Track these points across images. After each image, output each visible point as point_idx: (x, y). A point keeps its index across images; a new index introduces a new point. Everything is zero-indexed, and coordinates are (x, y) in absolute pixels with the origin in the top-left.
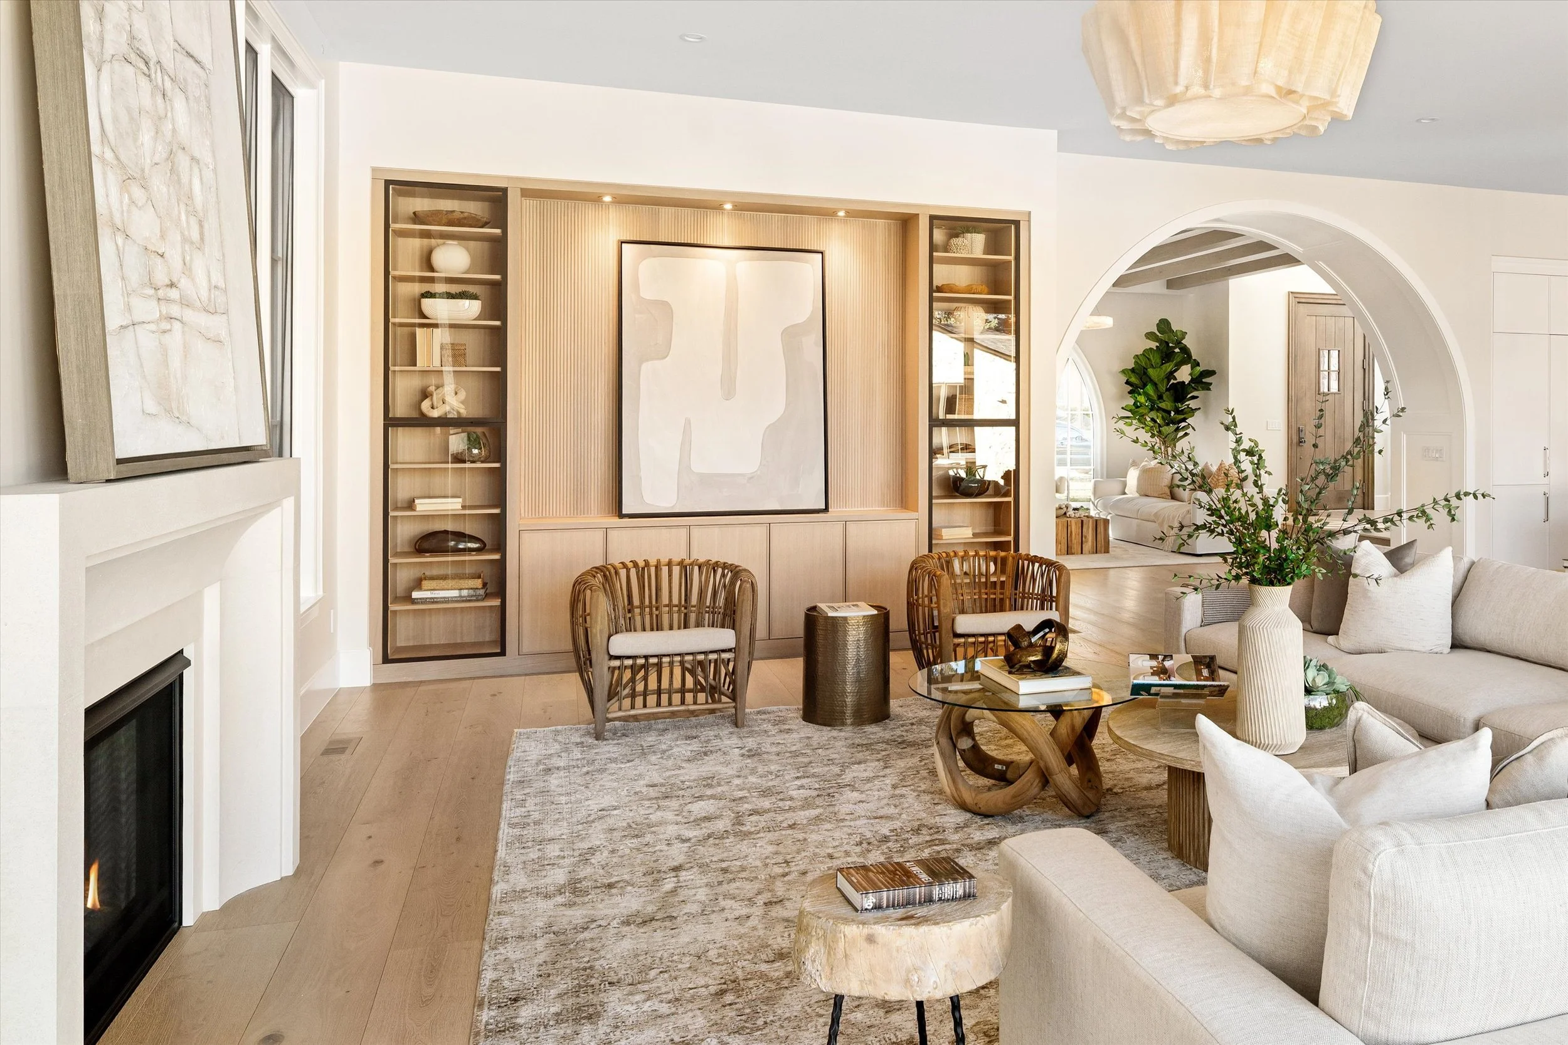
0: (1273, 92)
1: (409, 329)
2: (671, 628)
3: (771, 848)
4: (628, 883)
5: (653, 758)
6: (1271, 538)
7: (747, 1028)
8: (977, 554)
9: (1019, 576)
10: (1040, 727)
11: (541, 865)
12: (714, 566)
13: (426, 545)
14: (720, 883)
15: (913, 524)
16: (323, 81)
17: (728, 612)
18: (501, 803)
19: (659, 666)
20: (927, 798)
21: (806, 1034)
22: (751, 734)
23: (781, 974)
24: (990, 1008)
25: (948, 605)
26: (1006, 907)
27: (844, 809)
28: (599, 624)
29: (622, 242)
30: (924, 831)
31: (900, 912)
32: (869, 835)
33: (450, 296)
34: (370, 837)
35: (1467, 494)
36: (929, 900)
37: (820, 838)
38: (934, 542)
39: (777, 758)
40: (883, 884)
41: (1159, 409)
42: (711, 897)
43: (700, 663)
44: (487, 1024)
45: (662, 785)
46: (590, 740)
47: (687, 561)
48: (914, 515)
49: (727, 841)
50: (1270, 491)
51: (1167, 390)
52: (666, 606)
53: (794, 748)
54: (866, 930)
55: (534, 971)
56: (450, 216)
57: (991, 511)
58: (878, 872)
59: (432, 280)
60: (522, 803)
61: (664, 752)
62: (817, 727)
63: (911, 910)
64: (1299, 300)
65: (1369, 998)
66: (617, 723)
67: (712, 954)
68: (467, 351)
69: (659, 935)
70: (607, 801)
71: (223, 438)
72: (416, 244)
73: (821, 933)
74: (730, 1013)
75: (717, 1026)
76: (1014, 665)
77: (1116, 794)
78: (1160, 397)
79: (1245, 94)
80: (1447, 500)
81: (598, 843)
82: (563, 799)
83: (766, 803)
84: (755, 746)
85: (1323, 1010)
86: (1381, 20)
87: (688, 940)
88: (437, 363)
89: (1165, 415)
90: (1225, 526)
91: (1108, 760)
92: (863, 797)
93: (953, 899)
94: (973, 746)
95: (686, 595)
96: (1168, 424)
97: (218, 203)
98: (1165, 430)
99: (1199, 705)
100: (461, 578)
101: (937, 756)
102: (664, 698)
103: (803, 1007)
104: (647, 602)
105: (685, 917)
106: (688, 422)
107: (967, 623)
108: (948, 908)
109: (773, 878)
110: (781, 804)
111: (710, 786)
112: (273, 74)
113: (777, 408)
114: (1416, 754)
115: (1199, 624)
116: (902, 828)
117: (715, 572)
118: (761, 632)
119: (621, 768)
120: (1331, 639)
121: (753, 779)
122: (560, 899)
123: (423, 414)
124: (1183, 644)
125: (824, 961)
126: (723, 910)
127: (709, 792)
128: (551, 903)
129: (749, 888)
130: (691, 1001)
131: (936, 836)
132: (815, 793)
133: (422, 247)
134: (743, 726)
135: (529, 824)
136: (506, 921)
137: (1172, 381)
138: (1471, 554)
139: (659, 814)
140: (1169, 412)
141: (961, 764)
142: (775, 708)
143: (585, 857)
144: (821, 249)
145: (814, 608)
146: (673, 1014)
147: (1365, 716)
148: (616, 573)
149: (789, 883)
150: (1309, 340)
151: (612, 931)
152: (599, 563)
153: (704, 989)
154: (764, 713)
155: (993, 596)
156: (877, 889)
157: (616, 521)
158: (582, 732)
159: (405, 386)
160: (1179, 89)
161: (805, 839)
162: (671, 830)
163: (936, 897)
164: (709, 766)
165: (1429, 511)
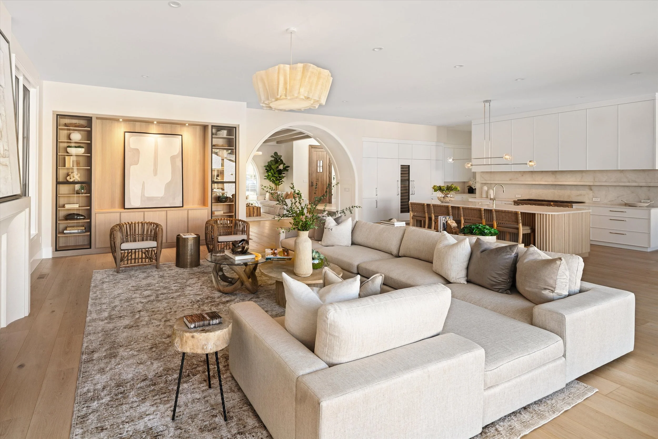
0: (304, 98)
1: (63, 156)
2: (139, 241)
3: (166, 305)
4: (126, 316)
5: (133, 278)
6: (303, 218)
7: (159, 358)
8: (224, 219)
9: (236, 224)
10: (241, 270)
11: (101, 311)
12: (151, 224)
13: (68, 218)
14: (152, 315)
15: (206, 210)
16: (38, 87)
17: (155, 236)
18: (89, 293)
19: (135, 252)
20: (210, 289)
21: (175, 359)
22: (161, 271)
23: (168, 342)
24: (227, 350)
25: (216, 233)
26: (230, 326)
27: (187, 292)
28: (118, 241)
29: (125, 132)
30: (209, 299)
31: (201, 328)
32: (194, 300)
33: (76, 147)
34: (51, 304)
35: (355, 207)
36: (209, 325)
37: (180, 301)
38: (213, 215)
39: (168, 278)
40: (196, 320)
41: (274, 176)
42: (149, 320)
43: (147, 251)
44: (85, 359)
45: (136, 286)
46: (115, 273)
47: (143, 222)
48: (207, 208)
49: (154, 303)
50: (303, 205)
51: (277, 171)
52: (137, 235)
53: (173, 275)
54: (191, 334)
55: (98, 343)
56: (76, 125)
57: (228, 207)
58: (195, 317)
59: (71, 142)
60: (95, 293)
61: (136, 276)
62: (179, 268)
63: (204, 328)
64: (311, 147)
65: (327, 351)
66: (123, 268)
67: (149, 336)
68: (80, 163)
69: (134, 331)
70: (120, 291)
71: (7, 193)
72: (66, 132)
73: (179, 335)
74: (154, 354)
75: (150, 358)
76: (234, 252)
77: (262, 286)
78: (275, 173)
79: (296, 98)
80: (349, 208)
81: (117, 304)
82: (107, 291)
83: (165, 291)
84: (162, 274)
85: (315, 354)
86: (332, 78)
87: (142, 332)
88: (71, 166)
89: (276, 178)
90: (291, 215)
91: (260, 277)
92: (192, 289)
93: (216, 324)
94: (223, 274)
95: (143, 231)
96: (277, 181)
97: (7, 125)
98: (276, 182)
99: (284, 263)
100: (78, 227)
101: (213, 277)
102: (137, 260)
103: (175, 351)
104: (132, 234)
105: (142, 326)
106: (144, 182)
107: (221, 239)
108: (214, 327)
109: (167, 313)
110: (169, 291)
111: (149, 286)
112: (23, 85)
113: (169, 178)
114: (341, 282)
115: (284, 238)
116: (203, 298)
117: (151, 225)
118: (164, 241)
119: (124, 282)
120: (320, 242)
121: (161, 284)
122: (106, 321)
123: (67, 181)
124: (280, 243)
125: (180, 343)
126: (153, 323)
127: (149, 288)
128: (103, 323)
129: (160, 317)
130: (143, 351)
131: (212, 300)
132: (179, 288)
133: (67, 133)
134: (159, 268)
135: (97, 299)
136: (90, 328)
137: (278, 169)
138: (357, 219)
139: (135, 295)
140: (277, 177)
141: (219, 279)
142: (168, 263)
143: (113, 308)
144: (181, 134)
145: (179, 235)
146: (138, 355)
147: (327, 271)
148: (123, 226)
149: (171, 315)
150: (315, 158)
151: (121, 330)
152: (118, 223)
153: (147, 347)
154: (165, 264)
155: (229, 231)
156: (194, 322)
157: (123, 210)
158: (113, 271)
159: (62, 172)
160: (279, 97)
161: (176, 302)
162: (138, 300)
163: (211, 324)
164: (149, 281)
165: (345, 211)
